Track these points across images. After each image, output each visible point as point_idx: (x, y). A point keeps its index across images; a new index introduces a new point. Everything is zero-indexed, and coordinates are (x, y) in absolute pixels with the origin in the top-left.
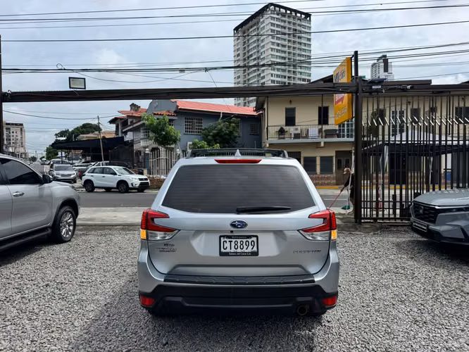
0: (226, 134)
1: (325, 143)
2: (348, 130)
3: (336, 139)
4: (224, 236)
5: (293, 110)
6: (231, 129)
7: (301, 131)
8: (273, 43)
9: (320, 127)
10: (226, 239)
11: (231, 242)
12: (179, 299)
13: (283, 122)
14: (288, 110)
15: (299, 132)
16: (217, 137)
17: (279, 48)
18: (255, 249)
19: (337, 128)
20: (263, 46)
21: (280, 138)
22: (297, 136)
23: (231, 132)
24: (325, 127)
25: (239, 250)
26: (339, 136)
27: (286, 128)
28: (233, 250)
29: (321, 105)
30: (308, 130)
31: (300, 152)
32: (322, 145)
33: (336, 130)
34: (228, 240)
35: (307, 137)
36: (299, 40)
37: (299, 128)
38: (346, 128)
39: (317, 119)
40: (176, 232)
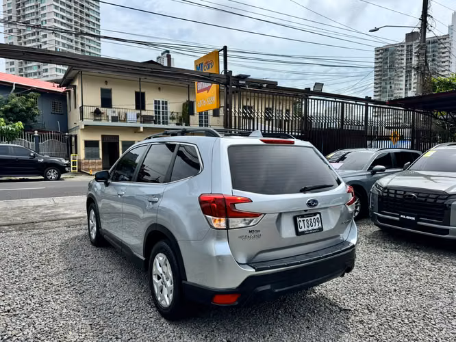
0: (22, 110)
1: (144, 128)
2: (163, 117)
3: (152, 125)
4: (298, 216)
5: (109, 91)
6: (29, 104)
7: (119, 115)
8: (57, 14)
9: (139, 112)
10: (300, 219)
11: (304, 221)
12: (268, 287)
13: (99, 103)
14: (103, 91)
15: (116, 115)
16: (10, 114)
17: (64, 21)
18: (320, 225)
19: (153, 114)
20: (44, 15)
21: (95, 120)
22: (115, 119)
23: (29, 109)
24: (144, 113)
25: (310, 228)
26: (155, 123)
27: (102, 110)
28: (306, 229)
29: (138, 90)
30: (126, 114)
31: (118, 136)
32: (142, 130)
33: (152, 117)
34: (301, 219)
35: (125, 120)
36: (87, 18)
37: (117, 111)
38: (161, 115)
39: (134, 103)
40: (262, 216)
